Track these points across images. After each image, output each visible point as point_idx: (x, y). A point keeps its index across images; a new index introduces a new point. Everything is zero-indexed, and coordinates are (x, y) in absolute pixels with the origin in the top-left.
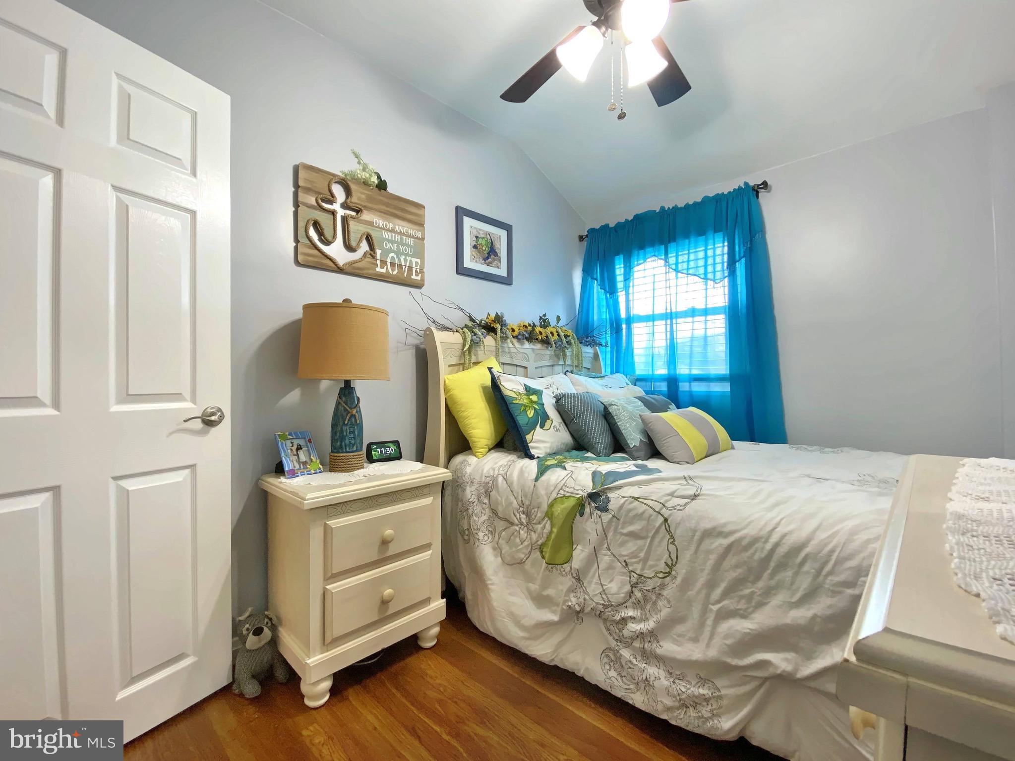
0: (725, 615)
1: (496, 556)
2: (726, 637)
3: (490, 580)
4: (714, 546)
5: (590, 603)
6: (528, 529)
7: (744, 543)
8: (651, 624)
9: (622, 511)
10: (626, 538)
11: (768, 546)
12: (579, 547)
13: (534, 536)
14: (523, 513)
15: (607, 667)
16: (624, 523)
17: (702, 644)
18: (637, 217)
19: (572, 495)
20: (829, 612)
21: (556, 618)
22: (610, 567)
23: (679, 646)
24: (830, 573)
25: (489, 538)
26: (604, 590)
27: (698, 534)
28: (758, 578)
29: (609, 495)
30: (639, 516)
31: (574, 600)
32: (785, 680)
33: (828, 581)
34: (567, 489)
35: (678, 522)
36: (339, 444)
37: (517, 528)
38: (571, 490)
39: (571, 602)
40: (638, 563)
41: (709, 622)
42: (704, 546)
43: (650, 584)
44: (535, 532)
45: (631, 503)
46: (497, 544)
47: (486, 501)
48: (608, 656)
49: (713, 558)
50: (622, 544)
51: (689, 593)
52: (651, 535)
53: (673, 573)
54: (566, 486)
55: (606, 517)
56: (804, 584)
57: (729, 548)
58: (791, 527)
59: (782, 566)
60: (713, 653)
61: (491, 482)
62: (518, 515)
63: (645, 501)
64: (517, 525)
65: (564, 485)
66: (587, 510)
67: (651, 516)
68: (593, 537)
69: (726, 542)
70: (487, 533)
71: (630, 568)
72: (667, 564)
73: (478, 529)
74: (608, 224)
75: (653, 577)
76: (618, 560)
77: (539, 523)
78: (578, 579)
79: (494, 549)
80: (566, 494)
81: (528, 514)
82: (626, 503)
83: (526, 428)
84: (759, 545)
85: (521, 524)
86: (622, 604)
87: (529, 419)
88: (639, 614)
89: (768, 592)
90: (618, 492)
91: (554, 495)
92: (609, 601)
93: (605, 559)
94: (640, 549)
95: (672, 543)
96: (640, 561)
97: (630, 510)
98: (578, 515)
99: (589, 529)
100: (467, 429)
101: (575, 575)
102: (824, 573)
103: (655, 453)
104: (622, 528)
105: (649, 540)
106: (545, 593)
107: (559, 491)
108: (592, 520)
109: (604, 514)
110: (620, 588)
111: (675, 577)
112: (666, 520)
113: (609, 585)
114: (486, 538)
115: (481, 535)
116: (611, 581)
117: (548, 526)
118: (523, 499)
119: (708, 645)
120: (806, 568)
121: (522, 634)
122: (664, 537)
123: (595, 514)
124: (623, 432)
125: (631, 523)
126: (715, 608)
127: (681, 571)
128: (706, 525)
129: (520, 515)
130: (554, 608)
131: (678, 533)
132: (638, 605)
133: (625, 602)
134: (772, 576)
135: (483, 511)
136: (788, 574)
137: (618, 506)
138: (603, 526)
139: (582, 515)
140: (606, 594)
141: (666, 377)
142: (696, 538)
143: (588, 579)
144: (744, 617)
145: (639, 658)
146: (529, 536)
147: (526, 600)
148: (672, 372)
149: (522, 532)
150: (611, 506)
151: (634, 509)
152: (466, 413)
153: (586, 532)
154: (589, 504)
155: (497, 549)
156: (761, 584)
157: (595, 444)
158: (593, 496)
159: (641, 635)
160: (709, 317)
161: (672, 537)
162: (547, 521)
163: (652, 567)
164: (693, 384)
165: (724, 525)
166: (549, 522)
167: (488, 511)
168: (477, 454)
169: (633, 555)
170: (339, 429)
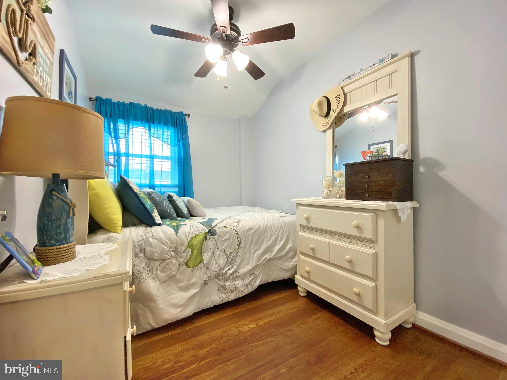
0: (255, 252)
1: (155, 282)
2: (257, 257)
3: (156, 295)
4: (250, 233)
5: (213, 273)
6: (176, 258)
7: (258, 228)
8: (235, 267)
9: (221, 233)
10: (224, 242)
11: (262, 228)
12: (206, 254)
13: (182, 260)
14: (172, 251)
15: (220, 294)
16: (222, 237)
17: (250, 264)
19: (199, 234)
20: (275, 239)
21: (197, 290)
22: (220, 255)
23: (244, 269)
24: (273, 230)
25: (149, 275)
26: (219, 265)
27: (246, 231)
28: (261, 238)
29: (214, 229)
30: (227, 233)
31: (206, 277)
32: (269, 260)
33: (273, 232)
34: (196, 232)
35: (239, 230)
36: (63, 235)
37: (170, 260)
38: (198, 232)
40: (228, 249)
41: (252, 256)
42: (248, 235)
43: (233, 254)
44: (181, 257)
45: (223, 229)
46: (156, 275)
47: (142, 255)
48: (220, 290)
49: (251, 237)
50: (223, 244)
51: (245, 250)
52: (232, 237)
53: (240, 247)
54: (194, 231)
55: (216, 237)
56: (269, 235)
57: (254, 233)
58: (264, 222)
59: (265, 232)
60: (254, 264)
61: (144, 243)
62: (169, 254)
63: (227, 227)
64: (170, 259)
66: (208, 237)
67: (231, 231)
68: (212, 247)
69: (254, 230)
70: (147, 272)
71: (226, 252)
72: (238, 245)
73: (141, 273)
75: (234, 251)
76: (222, 251)
77: (184, 252)
78: (207, 267)
79: (154, 278)
80: (196, 234)
81: (176, 251)
82: (222, 230)
83: (151, 210)
84: (260, 229)
85: (172, 257)
86: (225, 267)
87: (150, 204)
88: (230, 266)
89: (263, 240)
90: (217, 227)
91: (190, 236)
92: (221, 268)
93: (217, 253)
94: (229, 244)
95: (239, 237)
96: (229, 248)
97: (224, 232)
99: (210, 245)
101: (205, 266)
102: (272, 230)
104: (222, 239)
105: (231, 240)
106: (190, 283)
107: (192, 234)
108: (210, 240)
109: (215, 236)
110: (224, 261)
111: (241, 248)
112: (236, 231)
113: (220, 262)
114: (147, 275)
115: (144, 275)
116: (220, 261)
117: (190, 252)
118: (171, 244)
119: (252, 263)
120: (269, 231)
121: (179, 310)
122: (236, 236)
123: (211, 238)
125: (225, 236)
126: (253, 251)
127: (242, 245)
128: (247, 228)
129: (170, 253)
130: (195, 287)
131: (240, 234)
132: (230, 263)
133: (225, 265)
134: (263, 235)
135: (142, 262)
136: (266, 233)
137: (220, 231)
138: (215, 241)
139: (206, 240)
140: (220, 266)
142: (245, 233)
143: (211, 265)
144: (259, 249)
145: (232, 282)
146: (177, 261)
147: (179, 293)
148: (152, 183)
149: (173, 261)
150: (218, 232)
151: (225, 230)
153: (209, 246)
154: (208, 235)
155: (156, 278)
156: (262, 239)
157: (172, 214)
158: (210, 231)
159: (233, 273)
161: (239, 235)
162: (189, 249)
163: (233, 248)
164: (162, 188)
165: (252, 226)
166: (190, 249)
167: (144, 261)
168: (118, 231)
169: (227, 247)
170: (64, 222)
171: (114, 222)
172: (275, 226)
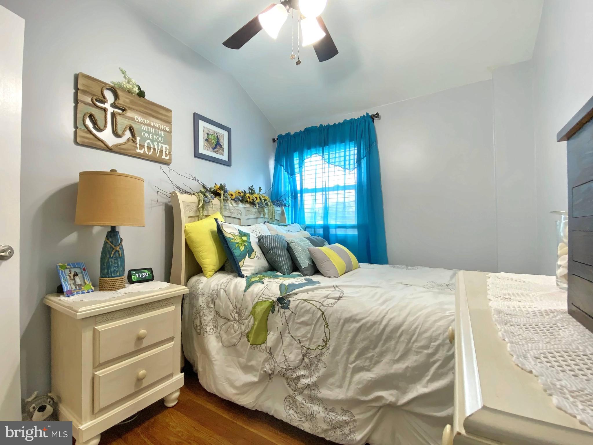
0: (358, 370)
1: (218, 342)
2: (358, 383)
3: (214, 358)
4: (351, 327)
5: (278, 368)
6: (239, 323)
7: (368, 325)
8: (314, 379)
9: (297, 309)
10: (300, 326)
11: (382, 327)
12: (271, 333)
13: (243, 328)
14: (237, 313)
15: (288, 408)
16: (299, 316)
17: (344, 389)
18: (306, 129)
19: (267, 300)
20: (415, 364)
21: (256, 379)
22: (290, 344)
23: (330, 391)
24: (416, 341)
25: (213, 331)
26: (286, 359)
27: (342, 321)
28: (375, 347)
29: (290, 299)
30: (307, 311)
31: (268, 367)
32: (392, 407)
33: (414, 346)
34: (264, 296)
35: (330, 314)
36: (106, 271)
37: (232, 323)
38: (267, 297)
39: (266, 368)
40: (306, 341)
41: (349, 375)
42: (345, 329)
43: (314, 354)
44: (244, 325)
45: (303, 303)
46: (219, 334)
47: (212, 306)
48: (288, 401)
49: (350, 335)
50: (298, 329)
51: (337, 357)
52: (314, 323)
53: (328, 346)
54: (264, 294)
55: (288, 313)
56: (401, 348)
57: (359, 329)
58: (395, 314)
59: (389, 338)
60: (350, 394)
61: (216, 293)
62: (233, 314)
63: (311, 302)
64: (232, 321)
65: (262, 294)
66: (276, 309)
67: (314, 311)
68: (280, 326)
69: (357, 325)
70: (212, 327)
71: (302, 344)
72: (324, 341)
73: (207, 325)
74: (290, 133)
75: (316, 349)
76: (295, 340)
77: (247, 319)
78: (271, 354)
79: (217, 337)
80: (263, 299)
81: (239, 313)
82: (300, 304)
83: (240, 258)
84: (376, 326)
85: (235, 320)
86: (297, 367)
87: (241, 252)
88: (307, 373)
89: (382, 355)
90: (295, 296)
91: (256, 300)
92: (290, 366)
93: (287, 339)
94: (308, 332)
95: (327, 327)
96: (308, 339)
97: (302, 308)
98: (271, 312)
99: (277, 321)
100: (200, 259)
101: (268, 351)
102: (412, 341)
103: (316, 271)
104: (297, 319)
105: (313, 326)
106: (250, 364)
107: (259, 298)
108: (279, 315)
109: (287, 311)
110: (296, 357)
111: (329, 349)
112: (323, 313)
113: (289, 356)
114: (212, 330)
115: (208, 329)
116: (290, 354)
117: (252, 320)
118: (236, 304)
119: (348, 389)
120: (402, 339)
121: (234, 391)
122: (322, 323)
123: (281, 311)
124: (299, 259)
125: (303, 316)
126: (351, 366)
127: (332, 344)
128: (346, 315)
129: (234, 314)
130: (255, 373)
131: (330, 321)
132: (307, 367)
133: (299, 366)
134: (384, 344)
135: (210, 313)
136: (393, 342)
137: (295, 305)
138: (286, 318)
139: (273, 312)
140: (287, 362)
141: (323, 226)
142: (341, 323)
143: (276, 353)
144: (368, 370)
145: (307, 401)
146: (240, 328)
147: (237, 369)
148: (326, 223)
149: (235, 325)
150: (292, 305)
151: (305, 306)
152: (200, 248)
153: (277, 323)
154: (278, 305)
155: (219, 337)
156: (377, 350)
157: (282, 266)
158: (280, 300)
159: (308, 386)
160: (346, 191)
161: (327, 324)
162: (252, 317)
163: (315, 342)
164: (338, 230)
165: (357, 315)
167: (213, 313)
168: (207, 275)
169: (304, 336)
170: (107, 260)
171: (204, 265)
172: (424, 332)
